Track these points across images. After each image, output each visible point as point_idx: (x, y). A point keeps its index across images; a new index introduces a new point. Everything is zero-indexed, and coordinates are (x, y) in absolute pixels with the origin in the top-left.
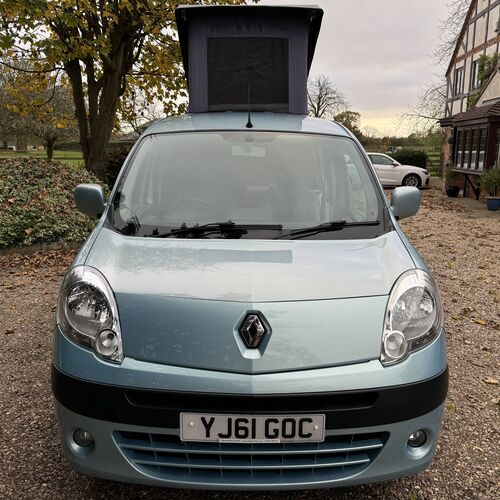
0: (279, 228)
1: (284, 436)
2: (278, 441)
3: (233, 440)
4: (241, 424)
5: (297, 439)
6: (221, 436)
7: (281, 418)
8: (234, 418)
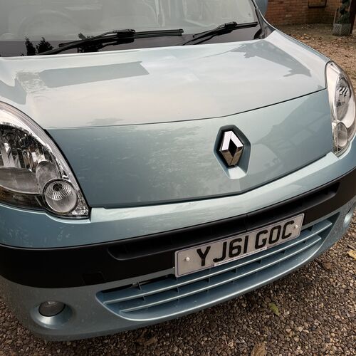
0: (178, 33)
1: (271, 242)
2: (265, 248)
3: (227, 260)
4: (235, 244)
5: (281, 241)
6: (216, 260)
7: (269, 228)
8: (229, 241)
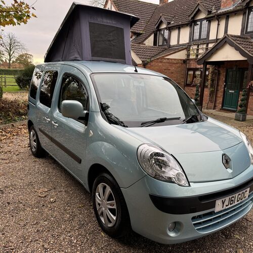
1: (241, 199)
3: (230, 206)
4: (232, 199)
5: (243, 199)
6: (227, 206)
7: (241, 193)
8: (231, 197)
